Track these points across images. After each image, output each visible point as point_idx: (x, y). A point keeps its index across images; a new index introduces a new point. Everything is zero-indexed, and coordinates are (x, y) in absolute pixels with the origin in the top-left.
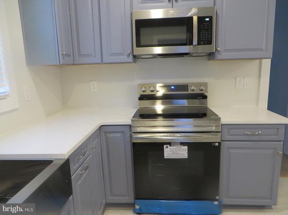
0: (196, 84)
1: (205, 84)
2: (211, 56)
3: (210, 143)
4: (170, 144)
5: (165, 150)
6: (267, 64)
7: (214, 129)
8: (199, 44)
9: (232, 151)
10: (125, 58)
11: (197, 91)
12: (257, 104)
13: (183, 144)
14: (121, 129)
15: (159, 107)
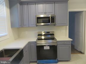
0: (51, 32)
1: (54, 32)
2: (55, 25)
3: (55, 45)
4: (45, 46)
6: (68, 27)
7: (55, 42)
8: (51, 22)
9: (60, 47)
10: (34, 26)
11: (52, 33)
12: (66, 36)
13: (48, 46)
14: (34, 43)
15: (43, 37)
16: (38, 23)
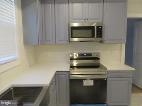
0: (95, 53)
2: (101, 42)
3: (103, 79)
4: (86, 79)
5: (84, 82)
6: (124, 45)
7: (104, 73)
8: (97, 37)
10: (65, 42)
12: (120, 61)
13: (91, 79)
14: (65, 73)
16: (72, 37)
